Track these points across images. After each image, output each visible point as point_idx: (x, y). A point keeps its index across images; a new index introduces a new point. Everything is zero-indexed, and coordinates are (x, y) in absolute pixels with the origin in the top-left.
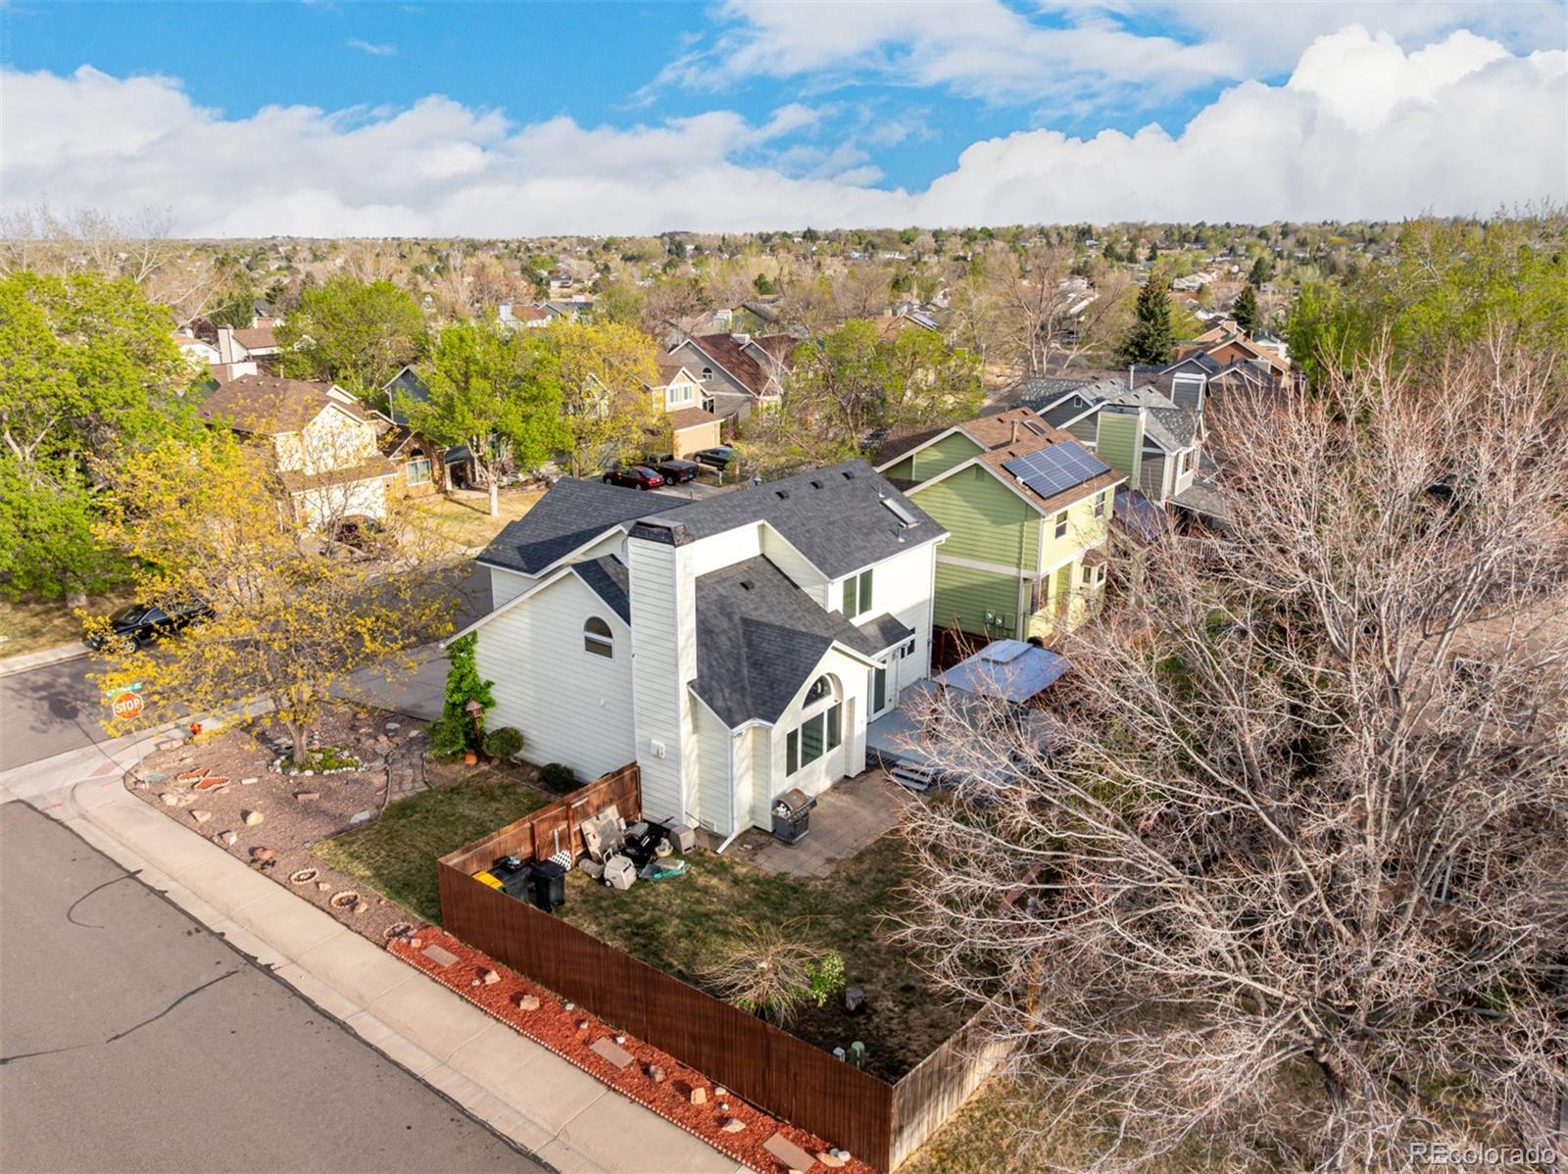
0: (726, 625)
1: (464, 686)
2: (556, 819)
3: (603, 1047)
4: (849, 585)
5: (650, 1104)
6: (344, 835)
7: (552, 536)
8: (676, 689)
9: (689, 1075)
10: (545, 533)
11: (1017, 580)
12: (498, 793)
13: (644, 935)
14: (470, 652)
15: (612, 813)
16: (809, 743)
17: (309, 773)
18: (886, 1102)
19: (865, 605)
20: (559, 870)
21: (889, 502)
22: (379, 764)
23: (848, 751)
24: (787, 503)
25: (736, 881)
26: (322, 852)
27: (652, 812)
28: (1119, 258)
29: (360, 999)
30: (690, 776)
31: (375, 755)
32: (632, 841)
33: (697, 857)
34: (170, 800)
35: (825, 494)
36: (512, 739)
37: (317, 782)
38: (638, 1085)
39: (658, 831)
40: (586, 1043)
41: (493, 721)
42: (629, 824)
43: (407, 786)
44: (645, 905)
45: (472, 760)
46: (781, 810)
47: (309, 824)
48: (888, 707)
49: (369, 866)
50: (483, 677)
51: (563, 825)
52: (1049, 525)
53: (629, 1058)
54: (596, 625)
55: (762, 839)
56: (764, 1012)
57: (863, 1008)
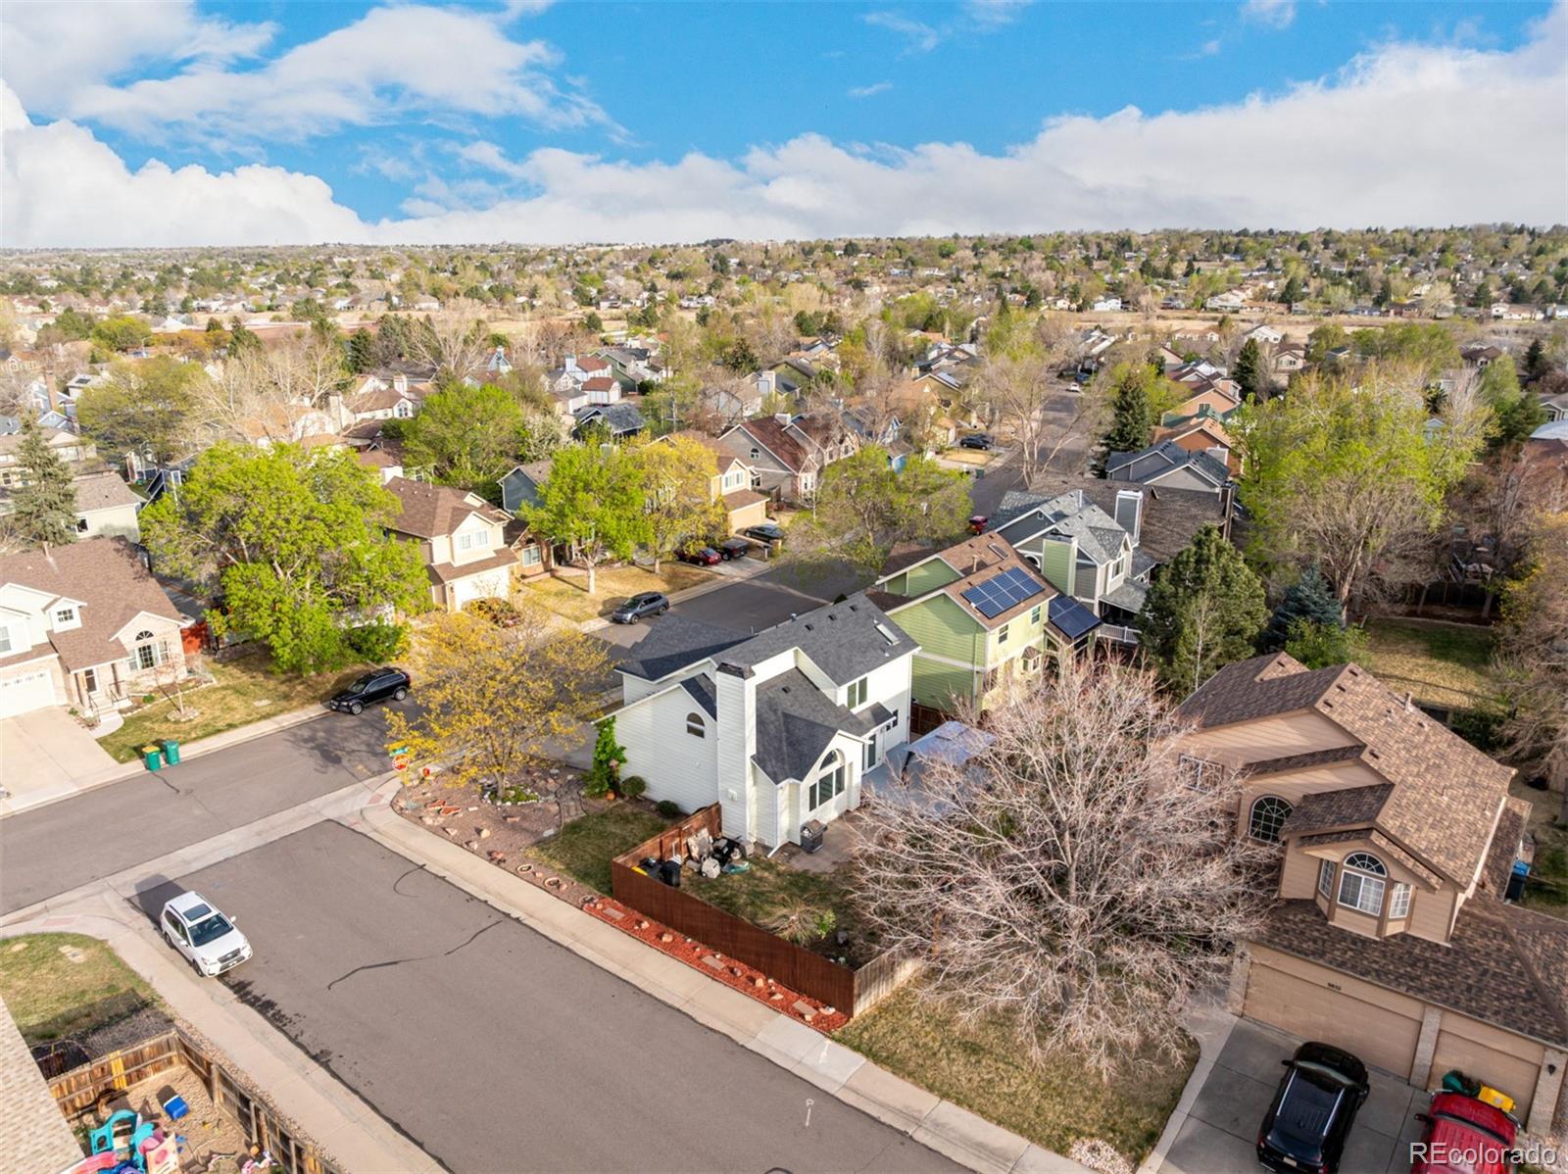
0: (773, 718)
1: (608, 749)
2: (673, 837)
3: (708, 960)
4: (851, 690)
5: (735, 987)
6: (541, 844)
7: (663, 654)
8: (744, 761)
9: (754, 973)
10: (657, 652)
11: (972, 672)
12: (631, 818)
13: (728, 902)
14: (611, 728)
15: (705, 832)
16: (824, 791)
17: (509, 804)
18: (851, 979)
19: (863, 698)
20: (677, 867)
21: (881, 627)
22: (551, 798)
23: (849, 796)
24: (812, 633)
25: (779, 874)
26: (532, 853)
27: (729, 831)
28: (1155, 274)
29: (573, 935)
30: (751, 811)
31: (548, 792)
32: (718, 850)
33: (755, 860)
34: (428, 821)
35: (838, 624)
36: (638, 784)
37: (515, 809)
38: (729, 978)
39: (733, 844)
40: (699, 958)
41: (625, 772)
42: (715, 840)
43: (573, 813)
44: (727, 887)
45: (611, 796)
46: (806, 832)
47: (518, 837)
48: (878, 764)
49: (562, 863)
50: (619, 744)
51: (677, 840)
52: (993, 636)
53: (723, 965)
54: (693, 718)
55: (794, 849)
56: (794, 940)
57: (847, 943)
